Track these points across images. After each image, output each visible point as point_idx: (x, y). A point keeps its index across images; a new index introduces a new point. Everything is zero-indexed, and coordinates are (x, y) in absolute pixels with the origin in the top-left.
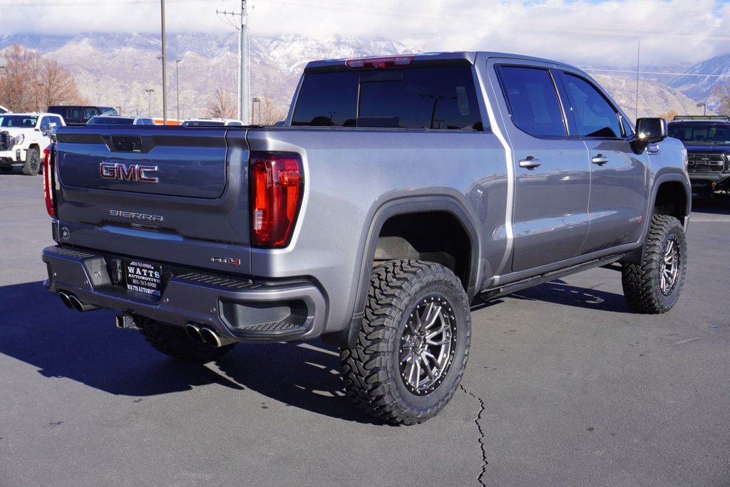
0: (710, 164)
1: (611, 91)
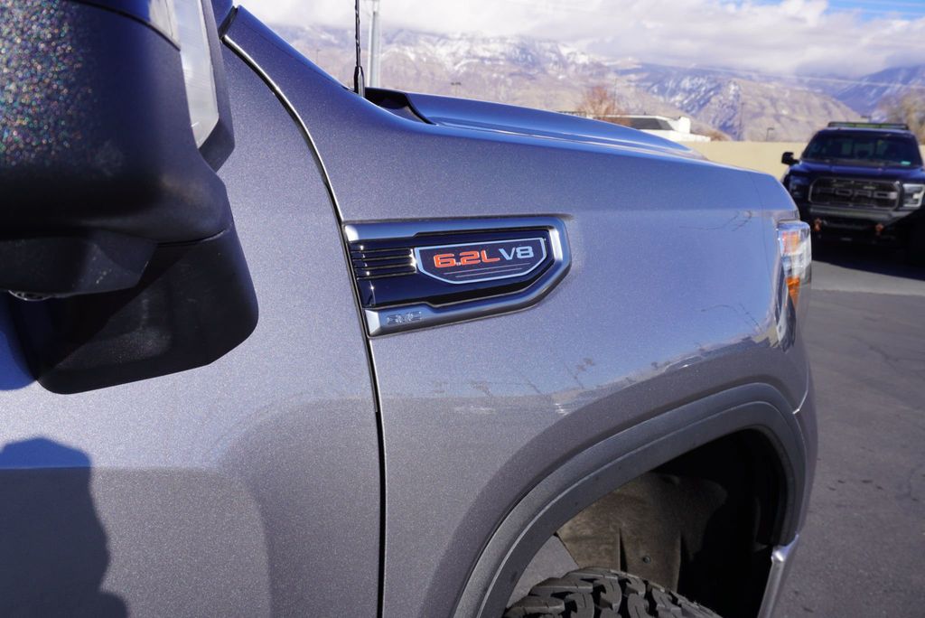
0: (876, 196)
1: (774, 101)
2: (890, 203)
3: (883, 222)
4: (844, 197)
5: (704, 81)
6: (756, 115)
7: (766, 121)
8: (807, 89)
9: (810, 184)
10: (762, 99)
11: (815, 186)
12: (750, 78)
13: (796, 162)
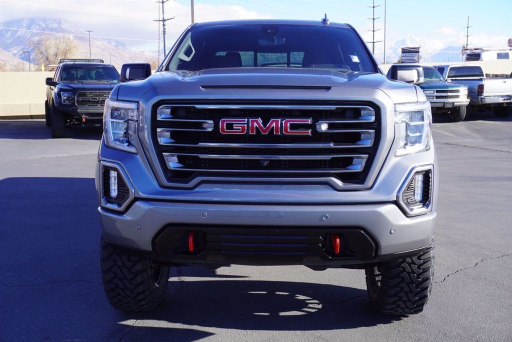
4: (94, 101)
9: (75, 95)
11: (78, 96)
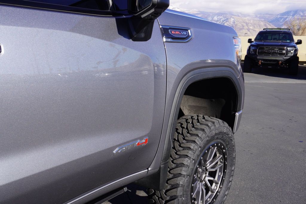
0: (279, 52)
1: (247, 24)
2: (283, 54)
3: (281, 61)
5: (222, 17)
6: (241, 29)
7: (245, 31)
8: (259, 19)
9: (257, 49)
10: (243, 23)
11: (259, 49)
12: (238, 16)
13: (253, 42)
